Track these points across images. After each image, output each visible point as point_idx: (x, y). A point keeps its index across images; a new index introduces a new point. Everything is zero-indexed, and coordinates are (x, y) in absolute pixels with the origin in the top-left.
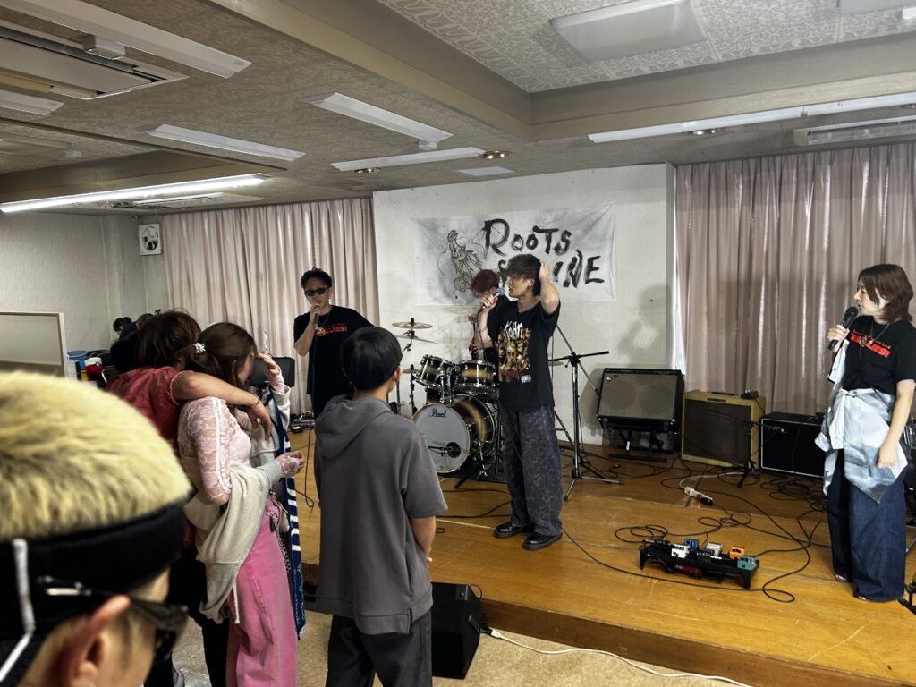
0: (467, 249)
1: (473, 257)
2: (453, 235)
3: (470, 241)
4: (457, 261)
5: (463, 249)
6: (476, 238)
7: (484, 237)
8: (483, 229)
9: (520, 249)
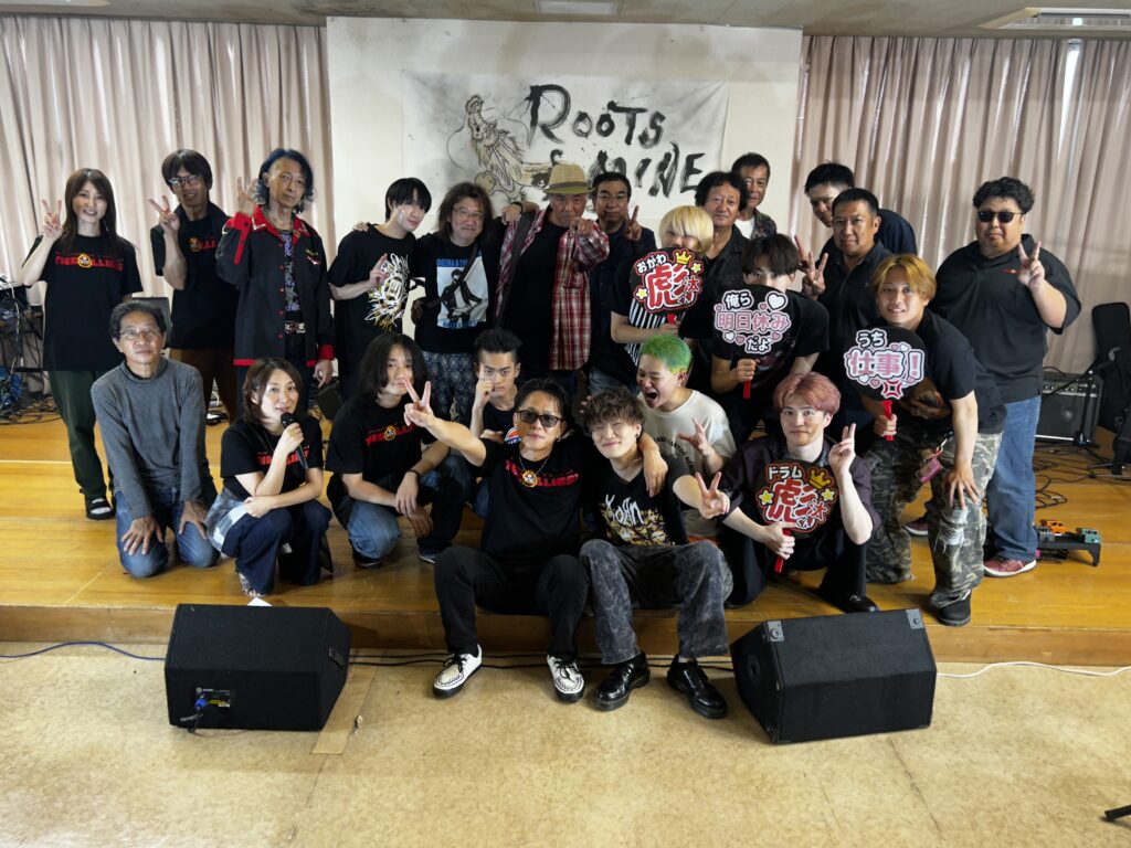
0: (499, 128)
1: (509, 143)
2: (475, 103)
3: (505, 116)
4: (480, 146)
5: (492, 127)
6: (515, 112)
7: (529, 111)
8: (527, 99)
9: (586, 135)
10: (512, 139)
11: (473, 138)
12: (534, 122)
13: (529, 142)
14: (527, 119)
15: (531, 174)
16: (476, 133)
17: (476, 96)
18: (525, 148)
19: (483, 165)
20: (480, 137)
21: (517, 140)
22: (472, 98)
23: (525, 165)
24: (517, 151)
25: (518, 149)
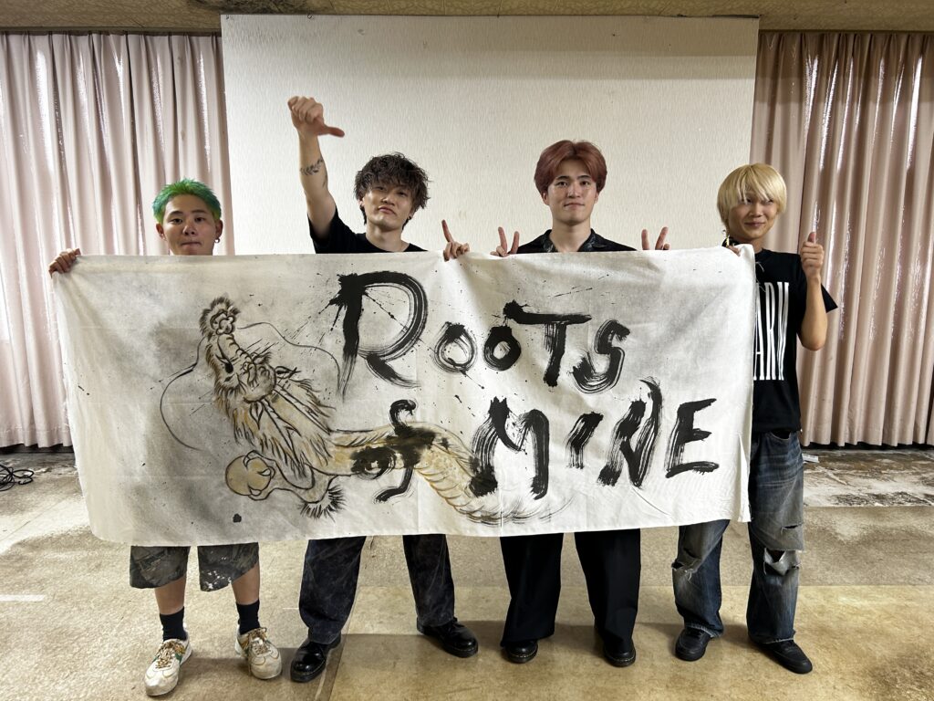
0: (274, 363)
2: (220, 315)
3: (286, 338)
4: (236, 401)
5: (259, 362)
6: (307, 330)
7: (339, 328)
8: (332, 302)
9: (464, 369)
10: (304, 384)
11: (219, 387)
12: (351, 348)
13: (343, 388)
14: (335, 343)
15: (350, 451)
16: (224, 374)
17: (221, 300)
18: (334, 401)
19: (242, 440)
20: (234, 382)
21: (315, 386)
22: (213, 305)
23: (334, 436)
24: (316, 408)
25: (318, 403)
